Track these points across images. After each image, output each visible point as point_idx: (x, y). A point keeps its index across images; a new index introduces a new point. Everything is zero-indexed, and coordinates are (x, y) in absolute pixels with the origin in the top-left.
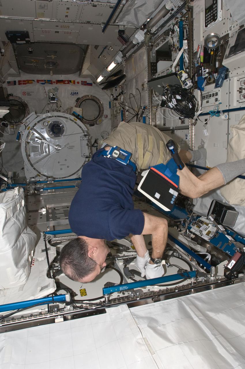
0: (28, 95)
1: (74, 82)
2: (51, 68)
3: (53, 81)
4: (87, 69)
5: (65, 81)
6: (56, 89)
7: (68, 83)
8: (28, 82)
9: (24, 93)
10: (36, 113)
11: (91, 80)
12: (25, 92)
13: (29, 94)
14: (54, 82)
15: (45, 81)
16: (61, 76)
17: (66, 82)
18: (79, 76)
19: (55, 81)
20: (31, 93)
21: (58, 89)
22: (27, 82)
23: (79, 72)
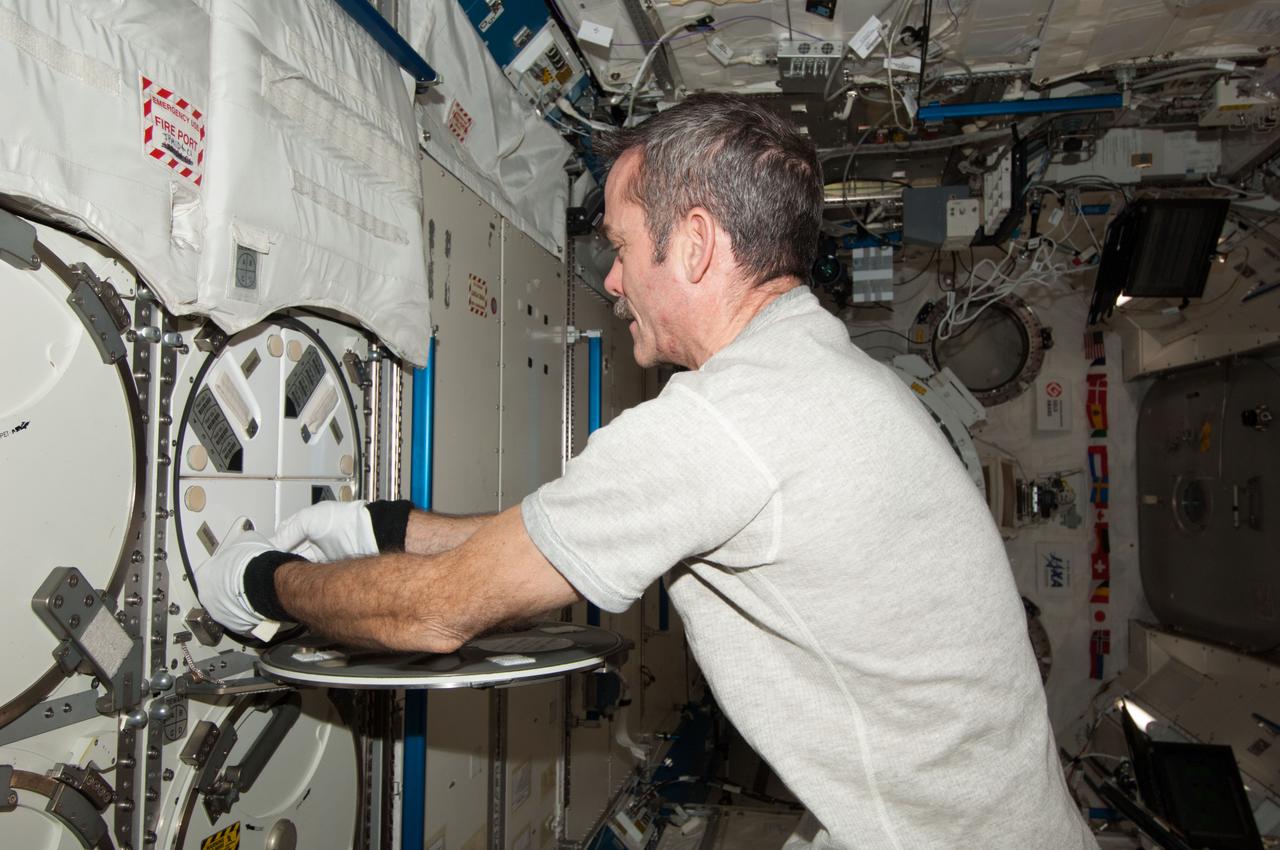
0: (1049, 405)
1: (1105, 599)
2: (1174, 503)
3: (1104, 511)
4: (1173, 659)
5: (1106, 562)
6: (1072, 521)
7: (1096, 575)
8: (1096, 413)
9: (1054, 389)
10: (979, 425)
11: (1119, 673)
12: (1060, 393)
13: (1051, 407)
14: (1100, 516)
15: (1105, 478)
16: (1132, 546)
17: (1100, 567)
18: (1138, 621)
19: (1104, 520)
20: (1056, 415)
21: (1072, 526)
22: (1096, 407)
23: (1155, 621)
